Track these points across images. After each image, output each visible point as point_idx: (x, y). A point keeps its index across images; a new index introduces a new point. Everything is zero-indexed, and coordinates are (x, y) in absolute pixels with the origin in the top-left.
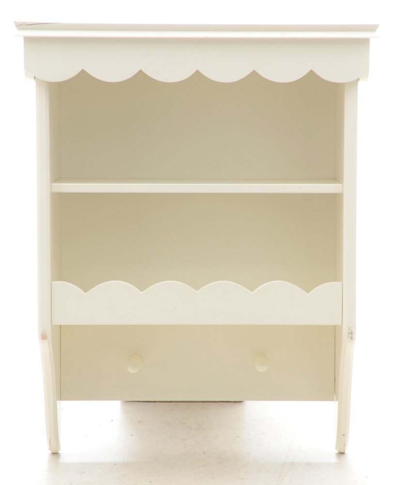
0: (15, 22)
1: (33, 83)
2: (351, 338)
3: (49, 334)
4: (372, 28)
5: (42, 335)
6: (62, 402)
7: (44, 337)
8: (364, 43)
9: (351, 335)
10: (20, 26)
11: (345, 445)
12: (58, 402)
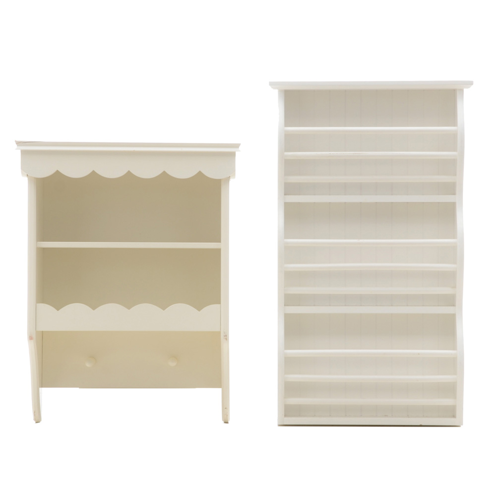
0: (16, 141)
1: (26, 179)
2: (226, 339)
3: (34, 336)
4: (237, 146)
5: (30, 337)
6: (43, 388)
7: (31, 338)
8: (232, 155)
9: (226, 337)
10: (19, 143)
11: (227, 416)
12: (40, 389)
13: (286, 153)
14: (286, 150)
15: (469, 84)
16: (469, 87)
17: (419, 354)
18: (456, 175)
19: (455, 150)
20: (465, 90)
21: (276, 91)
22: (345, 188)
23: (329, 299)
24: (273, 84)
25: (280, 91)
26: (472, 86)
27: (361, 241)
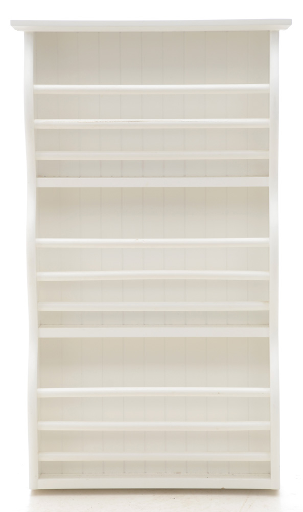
13: (37, 121)
14: (37, 117)
15: (287, 23)
16: (286, 28)
17: (219, 393)
18: (269, 150)
19: (267, 116)
20: (281, 32)
21: (21, 34)
22: (122, 168)
23: (102, 318)
24: (15, 24)
25: (27, 34)
26: (291, 27)
27: (140, 240)
